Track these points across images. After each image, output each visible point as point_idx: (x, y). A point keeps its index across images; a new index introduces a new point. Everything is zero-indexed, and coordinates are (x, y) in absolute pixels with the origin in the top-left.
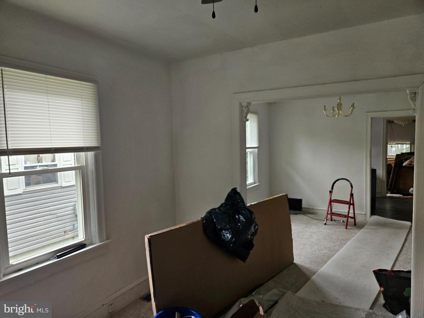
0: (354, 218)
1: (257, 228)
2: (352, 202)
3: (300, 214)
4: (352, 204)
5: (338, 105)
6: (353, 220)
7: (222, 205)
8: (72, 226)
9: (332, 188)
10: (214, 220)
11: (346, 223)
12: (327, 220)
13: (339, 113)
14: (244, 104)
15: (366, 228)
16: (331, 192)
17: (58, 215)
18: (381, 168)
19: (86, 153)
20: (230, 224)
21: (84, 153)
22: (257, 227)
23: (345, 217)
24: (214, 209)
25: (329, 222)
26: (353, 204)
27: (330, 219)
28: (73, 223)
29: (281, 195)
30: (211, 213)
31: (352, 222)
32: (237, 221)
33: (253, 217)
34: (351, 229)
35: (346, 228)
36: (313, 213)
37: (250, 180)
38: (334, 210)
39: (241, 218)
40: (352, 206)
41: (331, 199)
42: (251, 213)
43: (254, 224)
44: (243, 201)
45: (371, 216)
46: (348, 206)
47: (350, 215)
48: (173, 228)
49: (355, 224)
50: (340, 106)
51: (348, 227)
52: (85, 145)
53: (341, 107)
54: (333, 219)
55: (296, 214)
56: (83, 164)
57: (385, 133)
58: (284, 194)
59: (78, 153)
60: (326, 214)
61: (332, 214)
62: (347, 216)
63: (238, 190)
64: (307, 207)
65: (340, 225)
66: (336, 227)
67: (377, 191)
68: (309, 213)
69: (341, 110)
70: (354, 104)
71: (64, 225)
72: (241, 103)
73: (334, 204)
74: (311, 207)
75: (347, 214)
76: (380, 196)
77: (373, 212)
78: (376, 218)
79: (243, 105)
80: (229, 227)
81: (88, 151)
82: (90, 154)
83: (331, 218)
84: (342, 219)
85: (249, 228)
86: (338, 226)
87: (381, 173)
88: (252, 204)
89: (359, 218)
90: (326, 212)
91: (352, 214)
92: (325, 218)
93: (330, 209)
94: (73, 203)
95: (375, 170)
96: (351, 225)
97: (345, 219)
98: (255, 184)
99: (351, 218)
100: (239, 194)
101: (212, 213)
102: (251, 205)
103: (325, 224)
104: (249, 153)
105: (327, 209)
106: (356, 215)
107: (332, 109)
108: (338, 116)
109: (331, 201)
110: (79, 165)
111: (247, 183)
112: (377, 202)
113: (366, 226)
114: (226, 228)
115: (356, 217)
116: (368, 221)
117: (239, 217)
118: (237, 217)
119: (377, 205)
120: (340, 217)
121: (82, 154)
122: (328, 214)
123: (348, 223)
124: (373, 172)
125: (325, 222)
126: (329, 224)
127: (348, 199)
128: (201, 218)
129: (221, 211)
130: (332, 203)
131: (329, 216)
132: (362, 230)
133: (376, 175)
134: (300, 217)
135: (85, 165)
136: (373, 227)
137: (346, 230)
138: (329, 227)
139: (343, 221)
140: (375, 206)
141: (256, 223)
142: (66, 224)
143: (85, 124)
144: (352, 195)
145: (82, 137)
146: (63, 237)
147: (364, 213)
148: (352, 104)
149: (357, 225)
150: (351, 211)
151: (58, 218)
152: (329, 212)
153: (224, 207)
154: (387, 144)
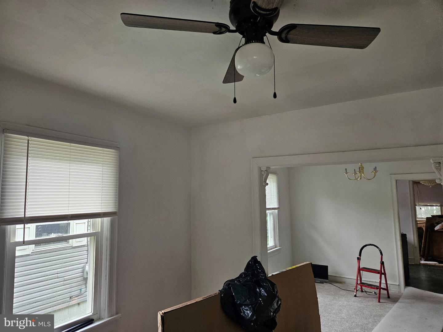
0: (387, 289)
1: (281, 304)
2: (383, 272)
3: (326, 282)
4: (383, 274)
5: (360, 168)
6: (385, 292)
7: (241, 275)
8: (79, 291)
9: (360, 255)
10: (233, 294)
11: (378, 295)
12: (357, 291)
13: (361, 176)
14: (264, 169)
15: (401, 302)
16: (359, 259)
17: (65, 278)
18: (412, 233)
19: (102, 218)
20: (250, 299)
21: (100, 219)
22: (280, 302)
23: (377, 289)
24: (233, 280)
25: (359, 294)
26: (385, 274)
27: (360, 290)
28: (80, 287)
29: (305, 263)
30: (229, 284)
31: (384, 294)
32: (258, 295)
33: (276, 290)
34: (385, 303)
35: (379, 302)
36: (340, 283)
37: (271, 243)
38: (364, 280)
39: (262, 292)
40: (383, 276)
41: (359, 267)
42: (273, 285)
43: (277, 299)
44: (263, 272)
45: (405, 288)
46: (379, 275)
47: (382, 287)
48: (189, 303)
49: (389, 297)
50: (361, 169)
51: (381, 301)
52: (102, 210)
53: (363, 170)
54: (363, 290)
55: (322, 283)
56: (98, 230)
57: (412, 194)
58: (308, 262)
59: (94, 219)
60: (355, 285)
61: (362, 284)
62: (379, 288)
63: (259, 259)
64: (335, 275)
65: (371, 297)
66: (368, 299)
67: (409, 258)
68: (337, 282)
69: (363, 173)
70: (376, 167)
71: (71, 289)
72: (260, 168)
73: (363, 273)
74: (337, 275)
75: (378, 285)
76: (414, 264)
77: (408, 283)
78: (411, 289)
79: (262, 170)
80: (249, 302)
81: (104, 217)
82: (107, 220)
83: (362, 288)
84: (373, 291)
85: (271, 304)
86: (370, 299)
87: (412, 238)
88: (274, 274)
89: (393, 290)
90: (355, 281)
91: (383, 284)
92: (355, 289)
93: (359, 279)
94: (83, 265)
95: (406, 235)
96: (384, 298)
97: (377, 291)
98: (276, 247)
99: (383, 289)
100: (259, 263)
101: (230, 286)
102: (272, 275)
103: (355, 296)
104: (268, 214)
105: (356, 278)
106: (388, 285)
107: (354, 172)
108: (360, 179)
109: (360, 270)
110: (95, 231)
111: (268, 246)
112: (410, 270)
113: (401, 299)
114: (246, 303)
115: (389, 289)
116: (403, 293)
117: (260, 291)
118: (258, 290)
119: (410, 274)
120: (371, 288)
121: (99, 220)
122: (357, 284)
123: (381, 295)
124: (404, 237)
125: (355, 294)
126: (359, 296)
127: (378, 268)
128: (219, 291)
129: (241, 283)
130: (361, 271)
131: (359, 287)
132: (397, 304)
133: (407, 241)
134: (327, 286)
135: (100, 231)
136: (409, 301)
137: (379, 303)
138: (360, 299)
139: (375, 293)
140: (409, 275)
141: (278, 297)
142: (73, 288)
143: (104, 189)
144: (382, 263)
145: (100, 203)
146: (68, 303)
147: (398, 284)
148: (374, 167)
149: (390, 297)
150: (383, 281)
151: (65, 282)
152: (359, 282)
153: (244, 277)
154: (415, 205)
